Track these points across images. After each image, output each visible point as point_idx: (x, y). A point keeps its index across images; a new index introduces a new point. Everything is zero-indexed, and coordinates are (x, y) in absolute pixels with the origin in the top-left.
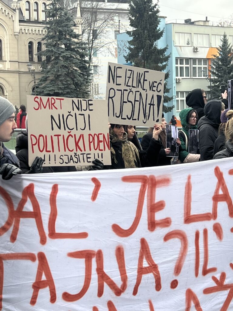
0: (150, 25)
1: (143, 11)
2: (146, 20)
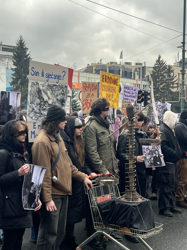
0: (25, 65)
1: (21, 57)
2: (23, 63)
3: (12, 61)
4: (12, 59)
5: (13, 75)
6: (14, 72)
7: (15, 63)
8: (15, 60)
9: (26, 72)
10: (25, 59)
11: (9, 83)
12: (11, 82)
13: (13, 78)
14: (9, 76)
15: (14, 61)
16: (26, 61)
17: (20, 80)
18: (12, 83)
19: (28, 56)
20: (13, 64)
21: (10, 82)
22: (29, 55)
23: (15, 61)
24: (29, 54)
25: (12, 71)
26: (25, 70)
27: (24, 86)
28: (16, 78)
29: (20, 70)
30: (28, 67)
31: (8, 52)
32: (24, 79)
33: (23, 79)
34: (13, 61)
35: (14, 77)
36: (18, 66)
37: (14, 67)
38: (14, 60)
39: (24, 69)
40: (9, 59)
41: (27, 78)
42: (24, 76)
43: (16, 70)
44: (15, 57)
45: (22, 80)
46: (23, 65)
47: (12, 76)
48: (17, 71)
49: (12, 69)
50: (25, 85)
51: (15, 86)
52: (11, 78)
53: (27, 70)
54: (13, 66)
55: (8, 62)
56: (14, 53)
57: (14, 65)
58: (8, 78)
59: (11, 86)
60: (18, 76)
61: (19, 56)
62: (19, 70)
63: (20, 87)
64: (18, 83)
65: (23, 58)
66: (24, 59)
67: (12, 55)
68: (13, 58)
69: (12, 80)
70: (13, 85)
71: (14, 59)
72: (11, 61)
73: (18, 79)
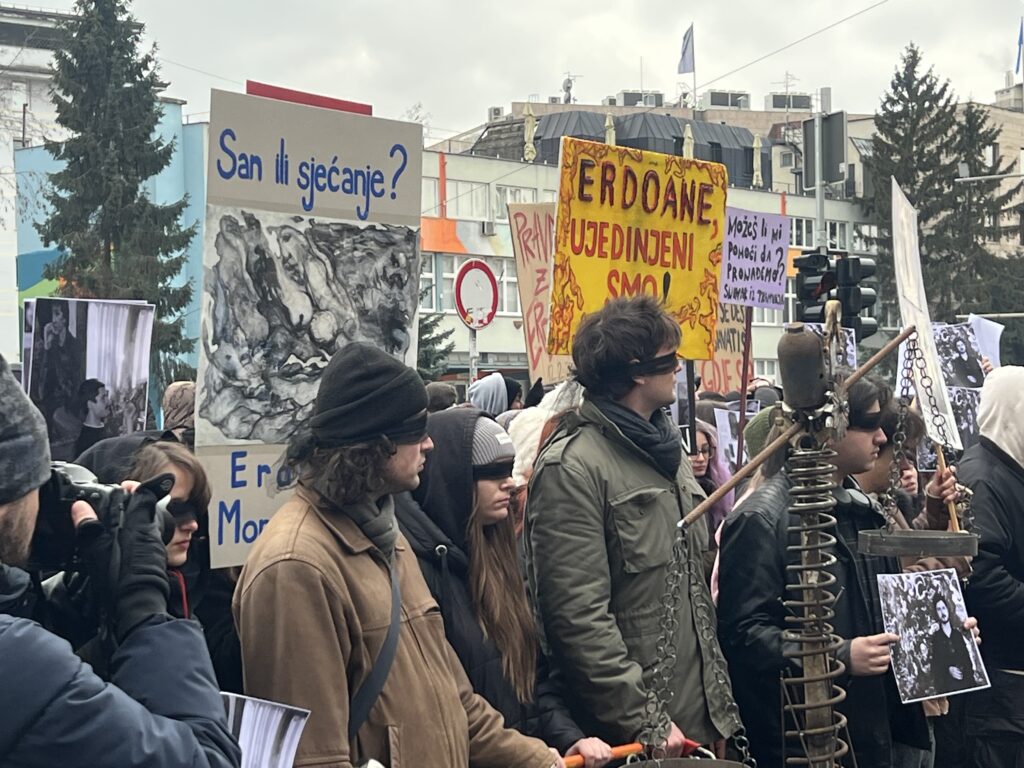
0: (127, 124)
1: (104, 77)
2: (112, 107)
3: (53, 102)
4: (50, 86)
5: (55, 179)
6: (63, 165)
7: (65, 113)
8: (66, 93)
9: (135, 159)
10: (127, 85)
11: (37, 226)
12: (47, 223)
13: (56, 201)
14: (36, 187)
15: (64, 98)
16: (133, 100)
17: (100, 208)
18: (53, 227)
19: (146, 68)
20: (57, 115)
21: (42, 222)
22: (151, 65)
23: (69, 99)
24: (148, 59)
25: (52, 156)
26: (126, 150)
27: (123, 244)
28: (71, 197)
29: (99, 150)
30: (146, 130)
31: (26, 50)
32: (120, 202)
33: (117, 206)
34: (56, 100)
35: (64, 194)
36: (88, 129)
37: (64, 135)
38: (60, 93)
39: (120, 144)
40: (35, 88)
41: (143, 199)
42: (120, 185)
43: (72, 150)
44: (67, 76)
45: (111, 211)
46: (115, 124)
47: (49, 186)
48: (81, 158)
49: (52, 147)
50: (127, 239)
51: (69, 246)
52: (48, 198)
53: (138, 148)
54: (58, 126)
55: (27, 108)
56: (58, 56)
57: (62, 121)
58: (30, 198)
59: (47, 245)
60: (85, 186)
61: (89, 70)
62: (92, 153)
63: (98, 251)
64: (87, 226)
65: (112, 79)
66: (119, 85)
67: (51, 65)
68: (56, 81)
69: (51, 209)
70: (56, 239)
71: (61, 86)
72: (44, 101)
73: (87, 206)
